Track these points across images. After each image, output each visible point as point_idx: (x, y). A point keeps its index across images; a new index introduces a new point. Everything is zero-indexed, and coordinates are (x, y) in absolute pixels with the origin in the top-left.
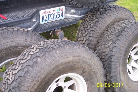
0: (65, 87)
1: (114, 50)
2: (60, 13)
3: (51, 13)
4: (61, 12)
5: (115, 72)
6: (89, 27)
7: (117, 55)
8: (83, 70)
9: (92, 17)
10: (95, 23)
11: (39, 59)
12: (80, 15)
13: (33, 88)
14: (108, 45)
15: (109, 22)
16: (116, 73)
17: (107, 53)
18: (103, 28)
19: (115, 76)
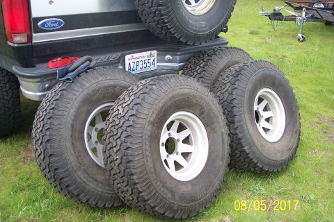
0: (178, 140)
1: (234, 93)
2: (151, 61)
3: (139, 60)
4: (152, 59)
5: (240, 121)
6: (195, 73)
7: (238, 98)
8: (201, 109)
9: (197, 62)
10: (203, 67)
11: (154, 87)
12: (180, 63)
13: (151, 116)
14: (225, 90)
15: (222, 66)
16: (242, 122)
17: (225, 99)
18: (215, 73)
19: (241, 126)
